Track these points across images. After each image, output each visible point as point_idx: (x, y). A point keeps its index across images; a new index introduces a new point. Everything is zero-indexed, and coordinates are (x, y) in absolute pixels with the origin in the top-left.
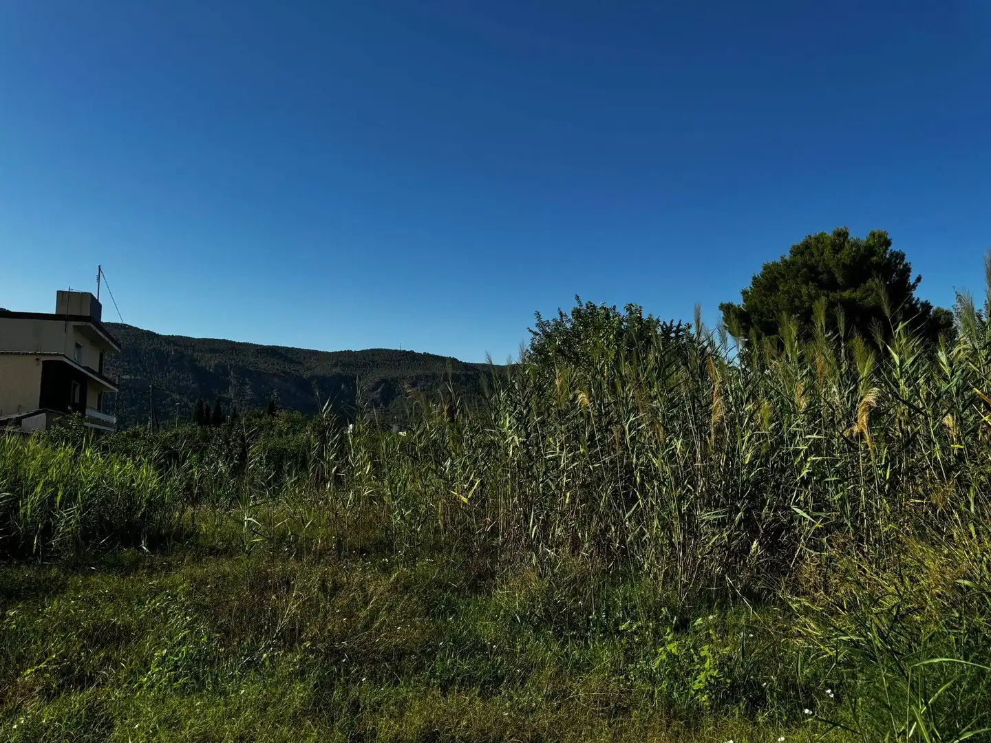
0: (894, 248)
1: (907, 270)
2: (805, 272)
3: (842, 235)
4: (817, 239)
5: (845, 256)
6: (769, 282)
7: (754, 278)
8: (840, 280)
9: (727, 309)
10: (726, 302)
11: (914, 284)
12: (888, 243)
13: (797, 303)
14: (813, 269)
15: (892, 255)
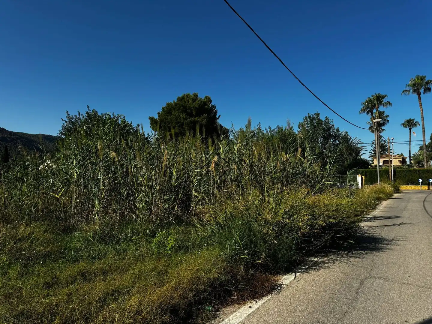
0: (213, 103)
1: (216, 112)
2: (182, 108)
3: (196, 95)
4: (187, 96)
5: (196, 104)
6: (169, 110)
7: (163, 108)
8: (194, 113)
9: (152, 119)
10: (151, 116)
11: (218, 118)
12: (211, 102)
13: (179, 120)
14: (185, 107)
15: (212, 106)
